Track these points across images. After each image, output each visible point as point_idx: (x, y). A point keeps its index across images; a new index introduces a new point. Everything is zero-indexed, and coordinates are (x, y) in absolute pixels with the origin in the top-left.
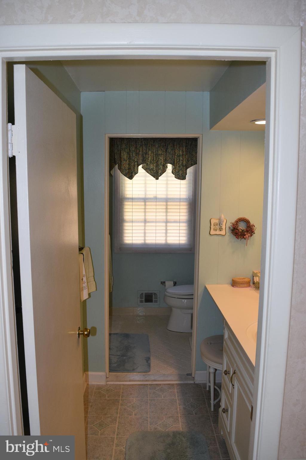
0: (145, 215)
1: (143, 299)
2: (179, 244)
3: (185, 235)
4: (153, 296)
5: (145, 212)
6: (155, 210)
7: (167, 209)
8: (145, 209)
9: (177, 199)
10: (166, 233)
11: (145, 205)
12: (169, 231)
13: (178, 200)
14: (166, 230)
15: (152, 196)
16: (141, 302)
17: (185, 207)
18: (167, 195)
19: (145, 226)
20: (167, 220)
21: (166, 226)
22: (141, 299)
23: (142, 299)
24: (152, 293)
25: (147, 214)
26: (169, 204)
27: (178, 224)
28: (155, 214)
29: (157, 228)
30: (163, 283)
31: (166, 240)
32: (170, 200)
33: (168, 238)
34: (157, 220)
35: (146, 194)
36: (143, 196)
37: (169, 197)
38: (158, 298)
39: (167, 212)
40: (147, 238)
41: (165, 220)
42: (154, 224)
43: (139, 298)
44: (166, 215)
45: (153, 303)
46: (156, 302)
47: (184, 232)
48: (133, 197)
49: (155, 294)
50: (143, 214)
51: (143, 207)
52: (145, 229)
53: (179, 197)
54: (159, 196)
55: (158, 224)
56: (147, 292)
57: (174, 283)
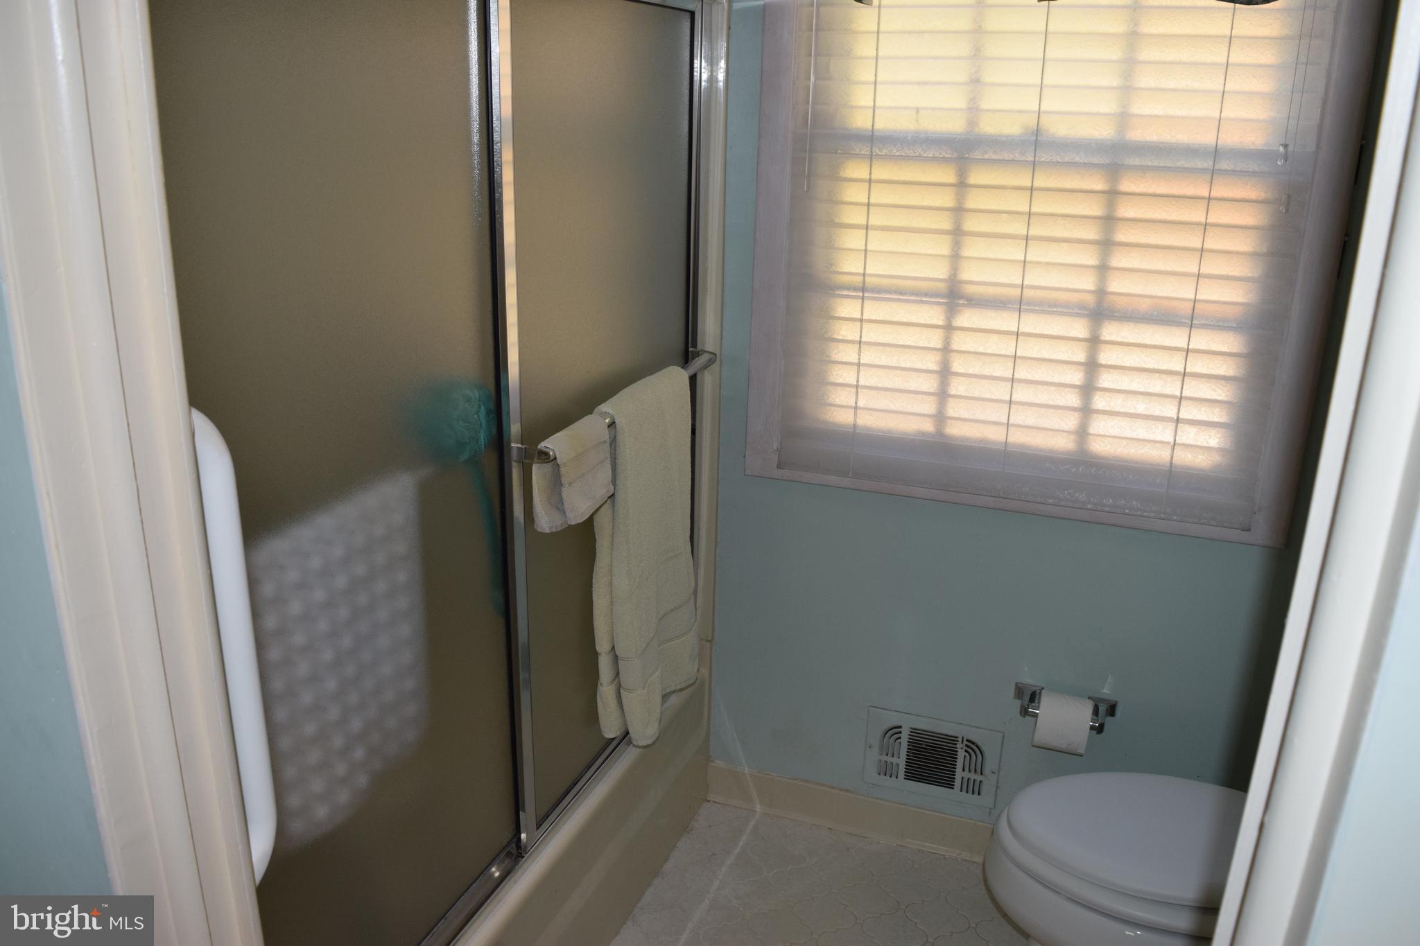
0: (956, 258)
1: (895, 760)
2: (1172, 475)
3: (1218, 415)
4: (961, 754)
5: (957, 234)
6: (1019, 228)
7: (1109, 221)
8: (959, 211)
9: (1192, 151)
10: (1088, 389)
11: (962, 185)
12: (1106, 380)
13: (1200, 164)
14: (1092, 367)
15: (1012, 128)
16: (887, 770)
17: (1250, 217)
18: (1123, 118)
19: (949, 328)
20: (1100, 302)
21: (1094, 342)
22: (884, 758)
23: (889, 759)
24: (953, 740)
25: (972, 249)
26: (1127, 185)
27: (1177, 337)
28: (1015, 252)
29: (1029, 349)
30: (1030, 698)
31: (1082, 433)
32: (1137, 161)
33: (1099, 426)
34: (1028, 293)
35: (973, 110)
36: (954, 125)
37: (1140, 134)
38: (987, 770)
39: (1106, 245)
40: (953, 409)
41: (1090, 300)
42: (1006, 321)
43: (876, 750)
44: (1103, 269)
45: (955, 794)
46: (974, 788)
47: (1221, 393)
48: (879, 125)
49: (972, 746)
50: (943, 247)
51: (946, 199)
52: (946, 350)
53: (1206, 138)
54: (1060, 129)
55: (1031, 323)
56: (923, 725)
57: (1096, 712)
